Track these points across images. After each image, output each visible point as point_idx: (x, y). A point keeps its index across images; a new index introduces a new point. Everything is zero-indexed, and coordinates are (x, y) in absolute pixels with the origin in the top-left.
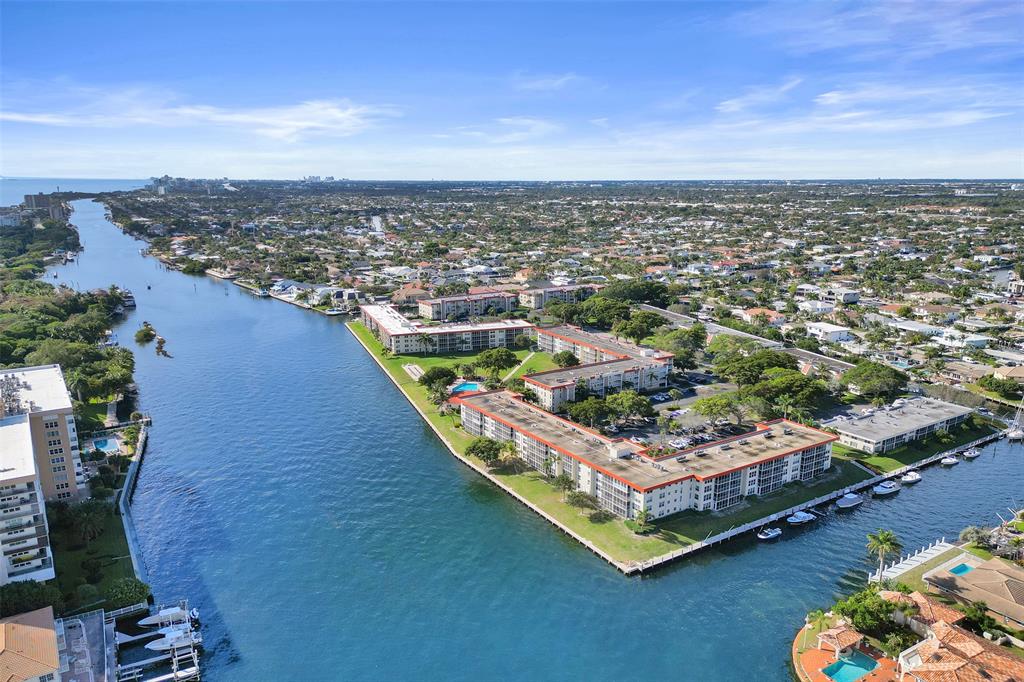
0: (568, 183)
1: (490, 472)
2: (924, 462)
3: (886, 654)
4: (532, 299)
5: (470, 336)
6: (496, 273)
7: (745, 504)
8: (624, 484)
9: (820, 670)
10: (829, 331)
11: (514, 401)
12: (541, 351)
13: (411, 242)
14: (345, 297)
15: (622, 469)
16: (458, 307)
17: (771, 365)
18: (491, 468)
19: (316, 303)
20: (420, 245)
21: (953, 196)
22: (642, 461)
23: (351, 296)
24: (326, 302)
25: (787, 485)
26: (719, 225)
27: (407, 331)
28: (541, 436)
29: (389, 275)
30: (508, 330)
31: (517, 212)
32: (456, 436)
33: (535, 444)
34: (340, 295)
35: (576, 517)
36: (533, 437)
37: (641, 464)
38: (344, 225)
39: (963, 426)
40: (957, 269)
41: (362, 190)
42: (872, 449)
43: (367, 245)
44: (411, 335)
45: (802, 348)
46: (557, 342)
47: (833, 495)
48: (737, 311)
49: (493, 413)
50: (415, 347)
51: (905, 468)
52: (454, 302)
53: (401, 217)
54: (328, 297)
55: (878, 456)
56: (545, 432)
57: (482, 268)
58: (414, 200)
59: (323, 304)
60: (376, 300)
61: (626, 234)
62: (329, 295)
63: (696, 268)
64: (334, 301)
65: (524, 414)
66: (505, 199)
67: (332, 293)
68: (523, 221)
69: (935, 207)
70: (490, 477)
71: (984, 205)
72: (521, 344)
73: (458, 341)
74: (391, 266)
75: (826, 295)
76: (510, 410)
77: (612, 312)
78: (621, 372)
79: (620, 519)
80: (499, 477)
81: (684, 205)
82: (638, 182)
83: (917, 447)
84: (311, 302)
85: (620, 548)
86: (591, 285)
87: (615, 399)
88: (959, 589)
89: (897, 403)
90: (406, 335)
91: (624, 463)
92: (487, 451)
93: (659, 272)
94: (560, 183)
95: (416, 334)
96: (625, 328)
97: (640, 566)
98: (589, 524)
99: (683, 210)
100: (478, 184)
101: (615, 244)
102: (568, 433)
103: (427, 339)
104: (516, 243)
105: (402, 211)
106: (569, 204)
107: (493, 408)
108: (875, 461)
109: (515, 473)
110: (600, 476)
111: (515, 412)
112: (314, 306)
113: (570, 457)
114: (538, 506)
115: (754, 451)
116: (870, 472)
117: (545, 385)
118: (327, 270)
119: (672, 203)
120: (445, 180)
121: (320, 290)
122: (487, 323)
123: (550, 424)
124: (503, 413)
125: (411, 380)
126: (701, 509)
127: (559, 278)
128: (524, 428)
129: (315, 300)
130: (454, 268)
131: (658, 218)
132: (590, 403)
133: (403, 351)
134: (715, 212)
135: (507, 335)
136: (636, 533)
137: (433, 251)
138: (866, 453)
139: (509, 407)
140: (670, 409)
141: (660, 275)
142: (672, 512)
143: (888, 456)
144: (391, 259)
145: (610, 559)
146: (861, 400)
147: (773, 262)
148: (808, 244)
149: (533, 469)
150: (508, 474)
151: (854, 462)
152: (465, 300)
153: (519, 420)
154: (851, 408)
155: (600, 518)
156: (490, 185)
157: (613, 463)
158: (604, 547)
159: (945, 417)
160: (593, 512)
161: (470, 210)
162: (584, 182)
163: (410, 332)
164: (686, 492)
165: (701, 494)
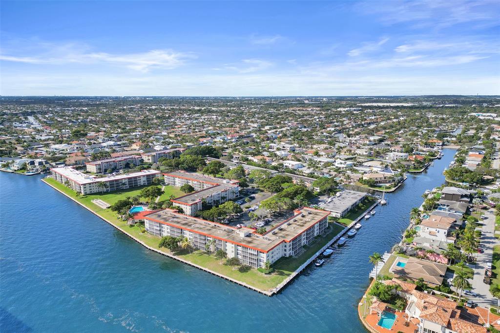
0: (134, 97)
1: (174, 255)
2: (359, 218)
3: (397, 310)
4: (150, 158)
5: (127, 181)
6: (120, 145)
7: (304, 250)
8: (255, 250)
9: (377, 324)
10: (294, 164)
11: (175, 214)
12: (168, 185)
13: (60, 130)
14: (37, 164)
15: (250, 242)
16: (110, 165)
17: (283, 182)
18: (174, 252)
19: (16, 169)
20: (67, 132)
21: (304, 103)
22: (257, 237)
23: (40, 163)
24: (24, 168)
25: (315, 238)
26: (220, 118)
27: (89, 181)
28: (200, 231)
29: (56, 149)
30: (147, 176)
31: (114, 112)
32: (145, 237)
33: (197, 236)
34: (32, 163)
35: (232, 271)
36: (196, 232)
37: (257, 238)
38: (12, 122)
39: (366, 201)
40: (325, 134)
41: (12, 101)
42: (339, 216)
43: (33, 133)
44: (93, 183)
45: (288, 173)
46: (177, 180)
47: (335, 239)
48: (250, 158)
49: (167, 222)
50: (95, 190)
51: (354, 222)
52: (107, 162)
53: (47, 116)
54: (25, 165)
55: (342, 218)
56: (201, 229)
57: (112, 143)
58: (50, 107)
59: (21, 169)
60: (57, 164)
61: (178, 122)
62: (26, 163)
63: (220, 139)
64: (29, 167)
65: (184, 220)
66: (105, 105)
67: (27, 163)
68: (120, 117)
69: (301, 108)
70: (175, 257)
71: (318, 107)
72: (156, 182)
73: (120, 184)
74: (54, 144)
75: (282, 148)
76: (175, 220)
77: (197, 162)
78: (220, 192)
79: (254, 268)
80: (180, 256)
81: (198, 108)
82: (169, 97)
83: (353, 212)
84: (13, 168)
85: (261, 283)
86: (177, 149)
87: (224, 207)
88: (408, 274)
89: (338, 194)
90: (90, 184)
91: (249, 239)
92: (171, 243)
93: (205, 141)
94: (130, 97)
95: (95, 183)
96: (208, 170)
97: (275, 291)
98: (240, 274)
99: (199, 110)
100: (84, 98)
101: (176, 128)
102: (212, 227)
103: (104, 184)
104: (123, 129)
105: (46, 113)
106: (141, 108)
107: (166, 220)
108: (342, 221)
109: (189, 253)
110: (240, 248)
111: (179, 220)
112: (15, 171)
113: (220, 240)
114: (209, 269)
115: (301, 224)
116: (342, 226)
117: (186, 203)
118: (16, 149)
119: (192, 108)
120: (62, 95)
121: (18, 161)
122: (133, 172)
123: (201, 224)
124: (172, 221)
125: (102, 209)
126: (288, 256)
127: (158, 146)
128: (189, 228)
129: (15, 167)
130: (94, 143)
131: (189, 115)
132: (214, 210)
133: (88, 192)
134: (213, 112)
135: (147, 179)
136: (266, 274)
137: (78, 135)
138: (337, 218)
139: (173, 218)
140: (246, 208)
141: (206, 142)
142: (276, 260)
143: (346, 218)
144: (53, 140)
145: (259, 290)
146: (321, 194)
147: (252, 134)
148: (262, 125)
149: (197, 249)
150: (185, 254)
151: (335, 223)
152: (114, 161)
153: (184, 224)
154: (319, 198)
155: (244, 269)
156: (92, 98)
157: (244, 241)
158: (253, 284)
159: (359, 198)
160: (239, 267)
161: (87, 112)
162: (143, 97)
163: (92, 182)
164: (281, 249)
165: (288, 248)
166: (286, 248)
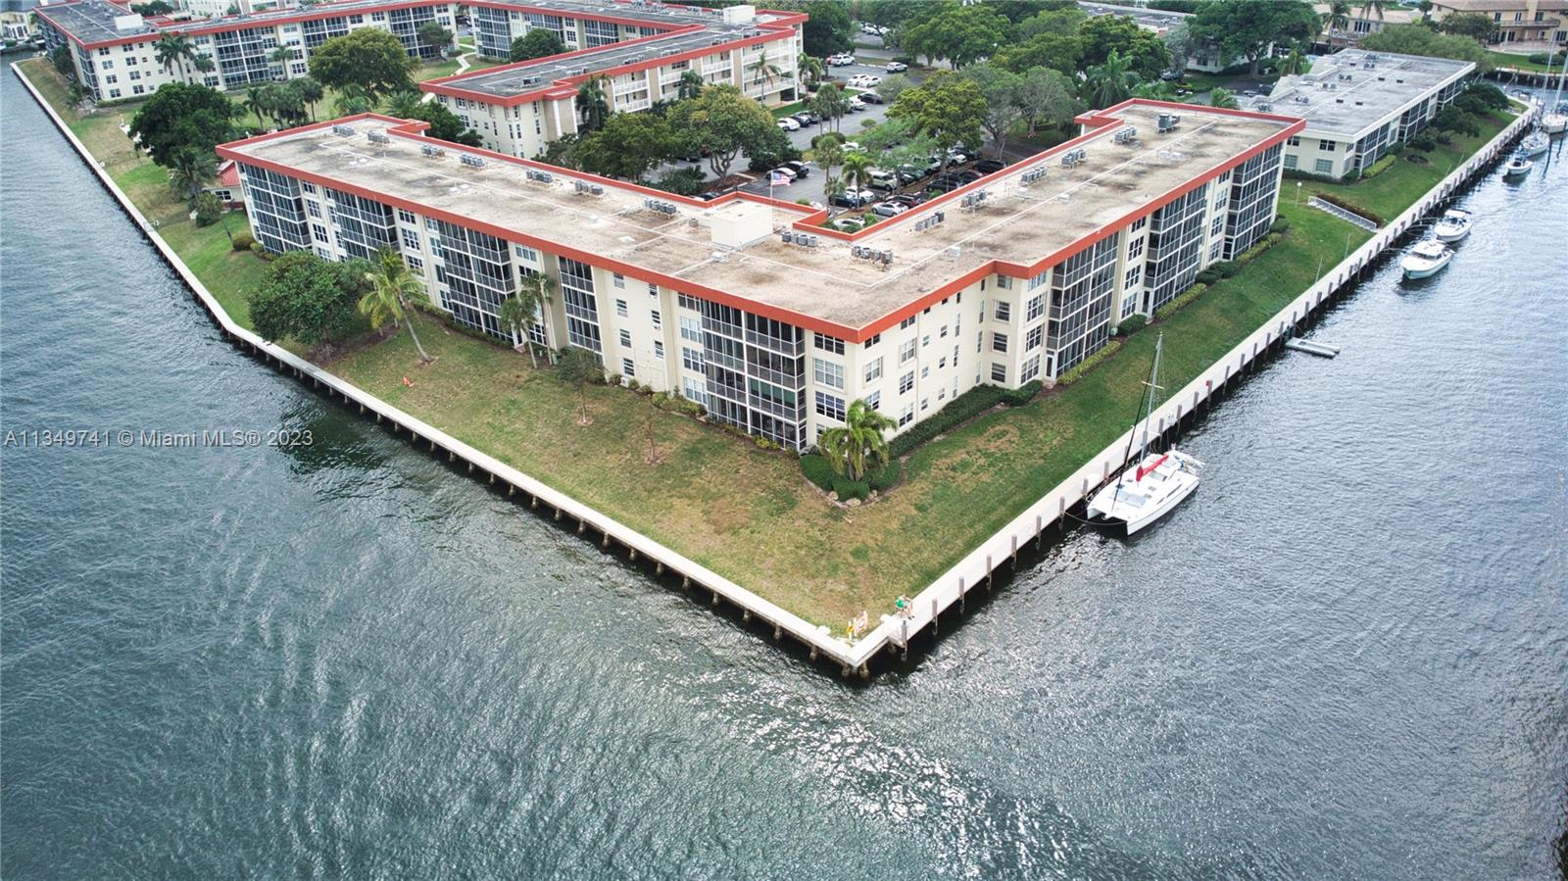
11: (395, 138)
25: (1200, 280)
28: (483, 215)
37: (814, 256)
49: (330, 173)
56: (493, 204)
102: (567, 200)
124: (359, 169)
126: (1012, 383)
128: (428, 201)
151: (1315, 201)
164: (971, 327)
165: (1019, 328)
166: (1001, 327)
